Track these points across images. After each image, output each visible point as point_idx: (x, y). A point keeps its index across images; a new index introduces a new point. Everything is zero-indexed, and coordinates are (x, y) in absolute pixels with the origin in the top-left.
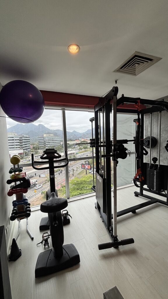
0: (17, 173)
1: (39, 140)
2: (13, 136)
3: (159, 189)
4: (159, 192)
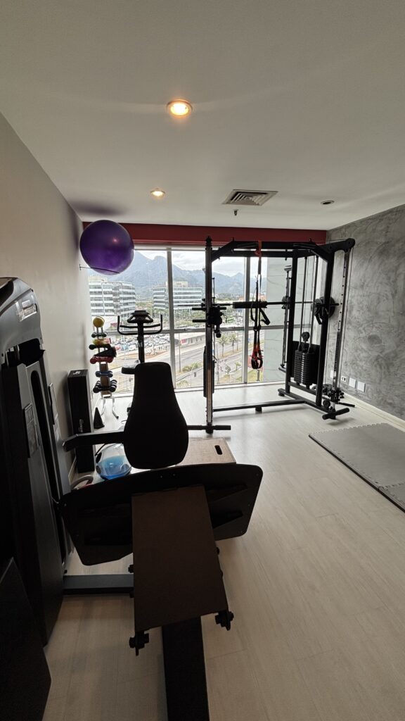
0: (101, 338)
1: (154, 294)
2: (100, 284)
3: (308, 383)
4: (308, 388)
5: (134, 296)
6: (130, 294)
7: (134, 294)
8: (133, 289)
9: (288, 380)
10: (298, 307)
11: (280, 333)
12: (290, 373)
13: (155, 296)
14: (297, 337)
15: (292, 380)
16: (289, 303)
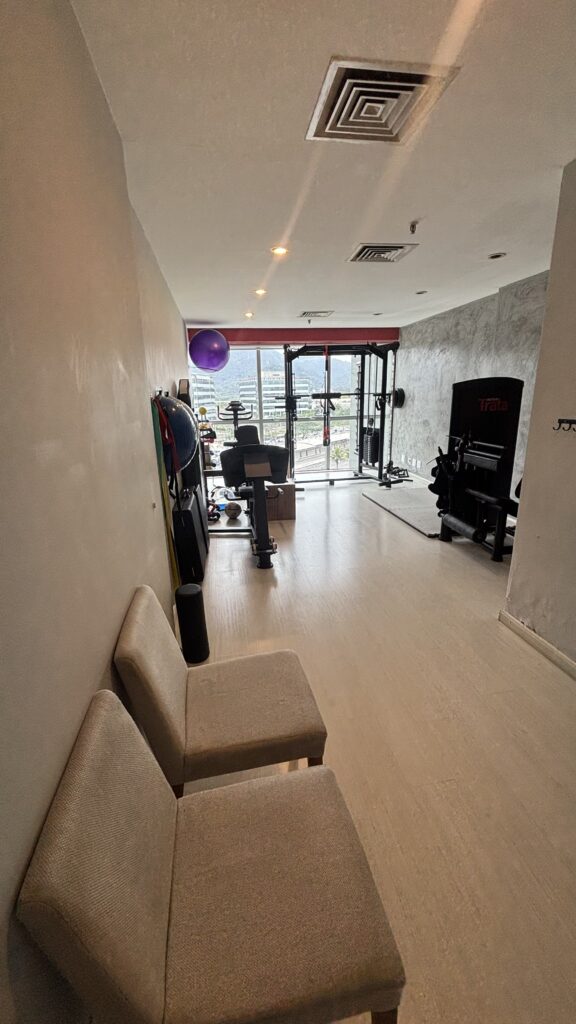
0: (204, 423)
3: (373, 462)
4: (373, 465)
5: (213, 393)
6: (207, 390)
7: (213, 390)
8: (212, 383)
9: (360, 462)
10: (366, 397)
11: (355, 423)
12: (361, 457)
13: (242, 393)
14: (365, 425)
15: (364, 462)
16: (360, 394)
